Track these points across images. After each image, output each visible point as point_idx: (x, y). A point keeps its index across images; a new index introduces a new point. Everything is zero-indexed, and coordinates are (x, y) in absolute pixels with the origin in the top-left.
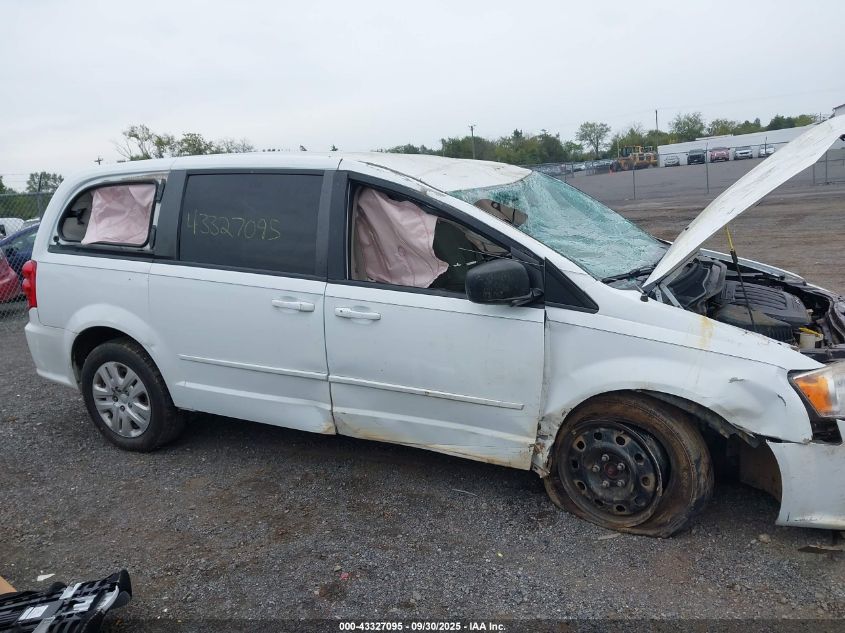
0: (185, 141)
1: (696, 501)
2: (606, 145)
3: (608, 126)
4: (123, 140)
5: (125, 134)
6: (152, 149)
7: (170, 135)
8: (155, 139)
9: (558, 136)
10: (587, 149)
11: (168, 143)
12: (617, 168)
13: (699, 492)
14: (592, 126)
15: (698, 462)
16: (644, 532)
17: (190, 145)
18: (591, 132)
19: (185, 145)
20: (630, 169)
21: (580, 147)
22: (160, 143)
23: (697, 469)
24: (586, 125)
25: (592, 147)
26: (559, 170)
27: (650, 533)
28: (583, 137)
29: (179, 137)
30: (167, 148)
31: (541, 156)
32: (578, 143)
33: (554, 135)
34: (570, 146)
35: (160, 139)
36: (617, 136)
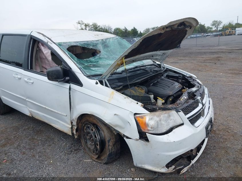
0: (93, 25)
1: (109, 154)
2: (220, 28)
3: (222, 22)
4: (76, 25)
5: (77, 23)
6: (84, 27)
7: (88, 23)
8: (84, 24)
9: (204, 24)
10: (214, 29)
11: (88, 25)
12: (222, 35)
13: (109, 151)
14: (216, 21)
15: (109, 141)
16: (98, 161)
17: (94, 26)
18: (216, 23)
19: (93, 26)
20: (226, 35)
21: (211, 28)
22: (86, 25)
23: (108, 143)
24: (214, 21)
25: (216, 28)
26: (201, 35)
27: (100, 162)
28: (213, 25)
29: (91, 24)
30: (88, 27)
31: (198, 31)
32: (211, 27)
33: (203, 24)
34: (209, 28)
35: (86, 24)
36: (224, 25)
